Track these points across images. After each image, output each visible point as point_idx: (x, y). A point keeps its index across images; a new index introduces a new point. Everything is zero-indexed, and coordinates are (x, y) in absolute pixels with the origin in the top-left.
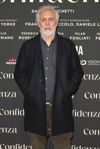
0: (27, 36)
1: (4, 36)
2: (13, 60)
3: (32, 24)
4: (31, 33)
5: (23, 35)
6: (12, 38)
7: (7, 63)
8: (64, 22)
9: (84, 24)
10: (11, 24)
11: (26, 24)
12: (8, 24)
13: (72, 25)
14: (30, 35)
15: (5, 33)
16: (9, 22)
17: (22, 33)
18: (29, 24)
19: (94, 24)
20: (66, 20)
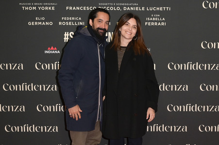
0: (69, 21)
1: (42, 21)
2: (52, 48)
3: (74, 8)
4: (73, 19)
5: (64, 20)
6: (51, 23)
7: (46, 52)
8: (110, 6)
9: (132, 9)
10: (50, 8)
11: (67, 8)
12: (46, 8)
13: (118, 9)
14: (72, 21)
15: (43, 19)
16: (48, 6)
17: (63, 18)
18: (71, 8)
19: (143, 8)
20: (112, 4)
